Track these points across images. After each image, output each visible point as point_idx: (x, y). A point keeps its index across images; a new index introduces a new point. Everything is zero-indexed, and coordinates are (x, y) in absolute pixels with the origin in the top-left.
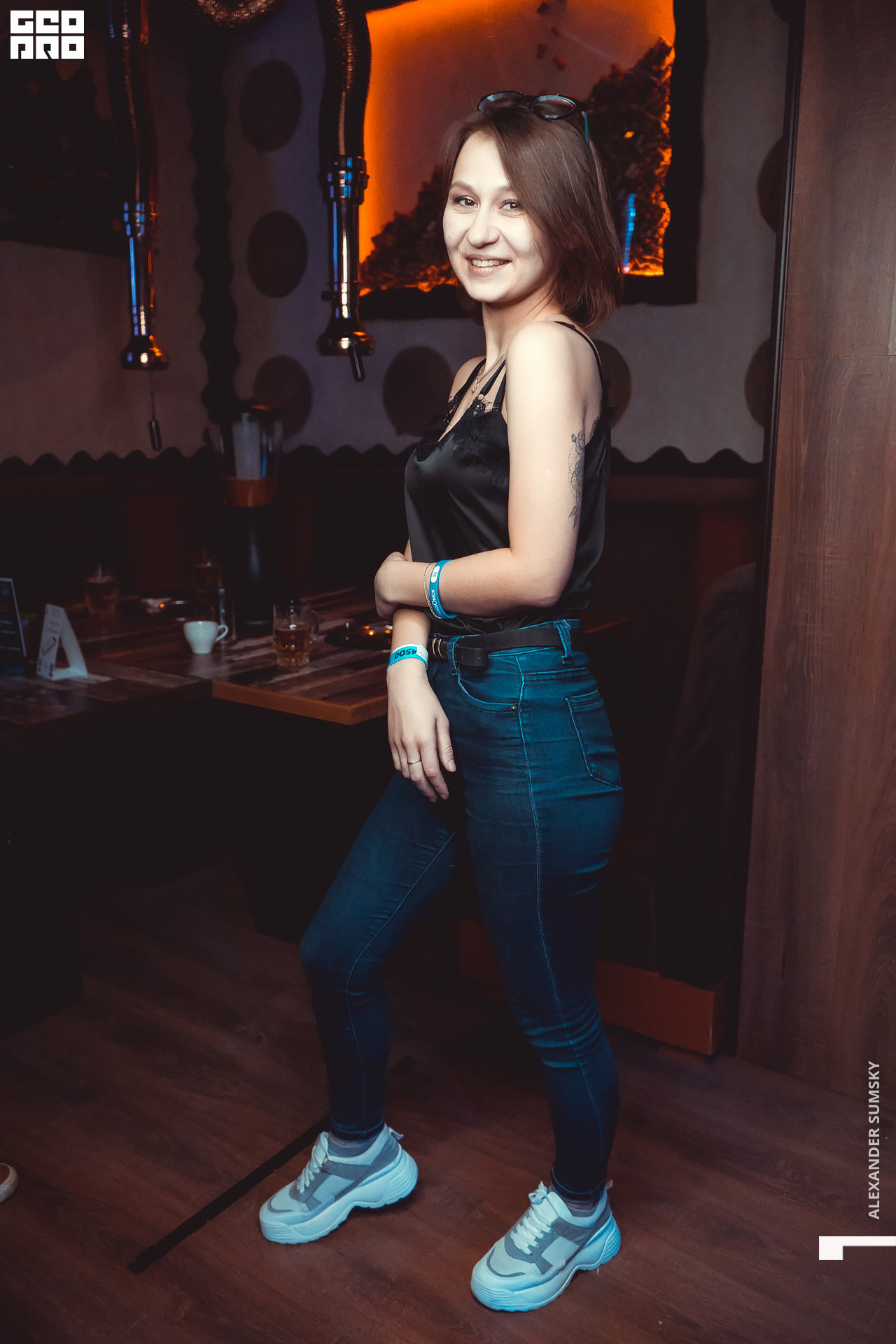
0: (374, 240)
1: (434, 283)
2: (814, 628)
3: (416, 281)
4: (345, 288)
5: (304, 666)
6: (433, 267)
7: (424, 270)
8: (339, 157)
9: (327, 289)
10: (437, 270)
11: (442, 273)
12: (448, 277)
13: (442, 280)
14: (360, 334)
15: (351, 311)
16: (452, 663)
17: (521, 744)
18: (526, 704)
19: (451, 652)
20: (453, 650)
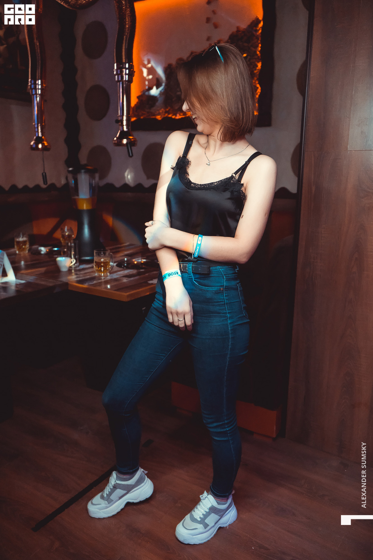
0: (138, 98)
1: (163, 116)
2: (317, 262)
3: (155, 115)
4: (125, 118)
6: (162, 109)
7: (159, 111)
8: (122, 63)
10: (164, 111)
11: (166, 112)
12: (169, 114)
13: (166, 115)
14: (131, 137)
15: (127, 128)
16: (191, 273)
17: (225, 304)
18: (227, 288)
19: (190, 268)
20: (191, 267)
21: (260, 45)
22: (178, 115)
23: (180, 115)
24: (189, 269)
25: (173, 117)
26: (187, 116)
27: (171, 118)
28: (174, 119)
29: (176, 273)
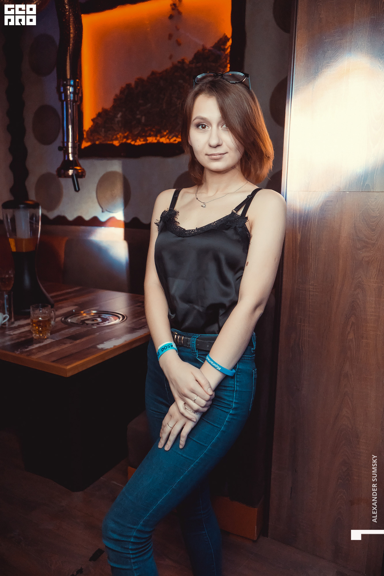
0: (93, 120)
1: (121, 142)
2: (305, 325)
3: (112, 140)
4: (70, 145)
5: (47, 338)
6: (120, 134)
7: (116, 135)
8: (66, 79)
9: (61, 145)
10: (122, 136)
11: (125, 137)
12: (127, 139)
13: (125, 140)
14: (78, 168)
15: (73, 157)
16: (194, 349)
17: (234, 391)
18: (239, 371)
19: (194, 344)
20: (195, 342)
21: (229, 66)
22: (138, 141)
23: (140, 141)
24: (192, 344)
25: (133, 143)
26: (148, 142)
27: (130, 144)
28: (134, 145)
29: (170, 346)
